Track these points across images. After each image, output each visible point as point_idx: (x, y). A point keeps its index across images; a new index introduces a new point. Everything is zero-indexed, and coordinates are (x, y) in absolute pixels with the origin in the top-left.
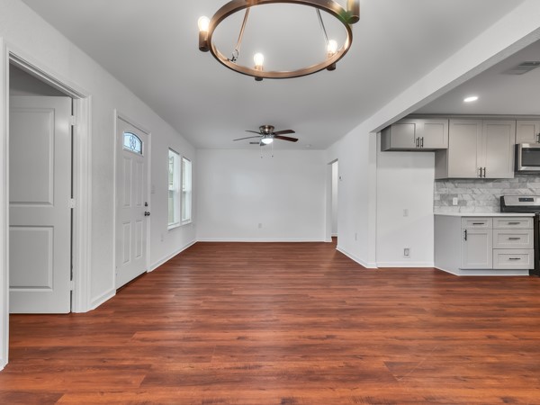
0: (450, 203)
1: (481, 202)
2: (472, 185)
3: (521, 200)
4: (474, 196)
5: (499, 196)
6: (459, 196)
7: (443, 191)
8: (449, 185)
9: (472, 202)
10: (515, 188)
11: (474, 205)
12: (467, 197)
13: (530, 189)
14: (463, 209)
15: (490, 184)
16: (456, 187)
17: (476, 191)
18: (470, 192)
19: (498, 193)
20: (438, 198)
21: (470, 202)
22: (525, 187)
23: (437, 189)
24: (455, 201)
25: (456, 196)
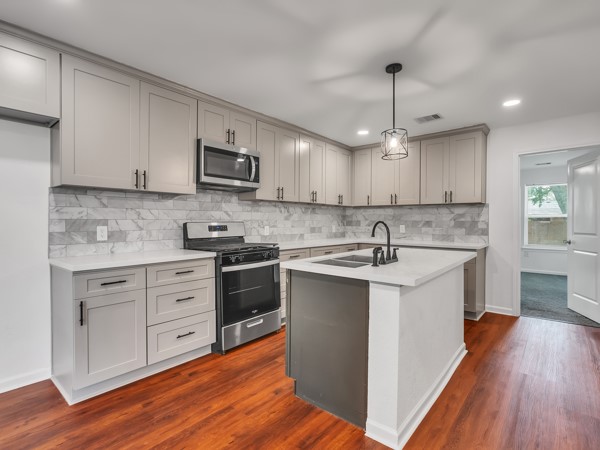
0: (92, 238)
1: (154, 233)
2: (138, 202)
3: (212, 229)
4: (140, 223)
5: (181, 223)
6: (112, 224)
7: (74, 213)
8: (89, 200)
9: (137, 233)
10: (206, 210)
11: (141, 238)
12: (126, 225)
13: (226, 213)
14: (120, 247)
15: (170, 203)
16: (105, 206)
17: (144, 213)
18: (132, 215)
19: (181, 216)
20: (60, 228)
21: (134, 235)
22: (219, 209)
23: (57, 208)
24: (102, 233)
25: (105, 222)
